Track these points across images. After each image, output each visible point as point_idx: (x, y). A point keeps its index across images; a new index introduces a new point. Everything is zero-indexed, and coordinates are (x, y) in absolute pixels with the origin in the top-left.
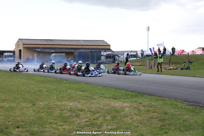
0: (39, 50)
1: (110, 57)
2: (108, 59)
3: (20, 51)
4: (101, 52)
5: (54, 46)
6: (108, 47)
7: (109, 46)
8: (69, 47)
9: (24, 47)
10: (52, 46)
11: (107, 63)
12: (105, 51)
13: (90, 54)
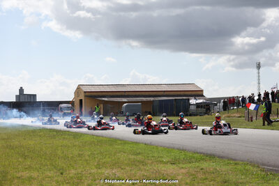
0: (106, 99)
1: (202, 107)
2: (200, 109)
3: (81, 101)
4: (189, 100)
5: (126, 94)
6: (200, 93)
7: (202, 91)
8: (147, 94)
9: (86, 96)
10: (123, 93)
11: (197, 115)
12: (195, 99)
13: (174, 102)
